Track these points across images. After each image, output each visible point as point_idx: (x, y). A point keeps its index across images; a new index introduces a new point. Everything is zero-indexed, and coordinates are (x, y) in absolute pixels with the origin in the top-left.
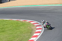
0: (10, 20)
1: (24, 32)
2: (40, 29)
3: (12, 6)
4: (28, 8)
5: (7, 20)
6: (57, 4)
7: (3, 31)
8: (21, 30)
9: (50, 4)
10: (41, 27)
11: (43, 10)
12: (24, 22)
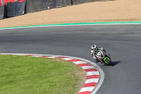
1: (58, 84)
2: (95, 77)
3: (32, 25)
4: (68, 29)
5: (19, 57)
6: (133, 20)
7: (11, 82)
9: (118, 20)
10: (97, 73)
11: (102, 35)
12: (58, 60)
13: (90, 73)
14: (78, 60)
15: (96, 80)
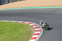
0: (9, 22)
1: (23, 34)
2: (39, 31)
3: (11, 8)
5: (5, 22)
6: (56, 6)
7: (2, 33)
8: (20, 32)
9: (49, 6)
10: (40, 29)
12: (22, 23)
13: (36, 29)
14: (31, 23)
15: (39, 32)
